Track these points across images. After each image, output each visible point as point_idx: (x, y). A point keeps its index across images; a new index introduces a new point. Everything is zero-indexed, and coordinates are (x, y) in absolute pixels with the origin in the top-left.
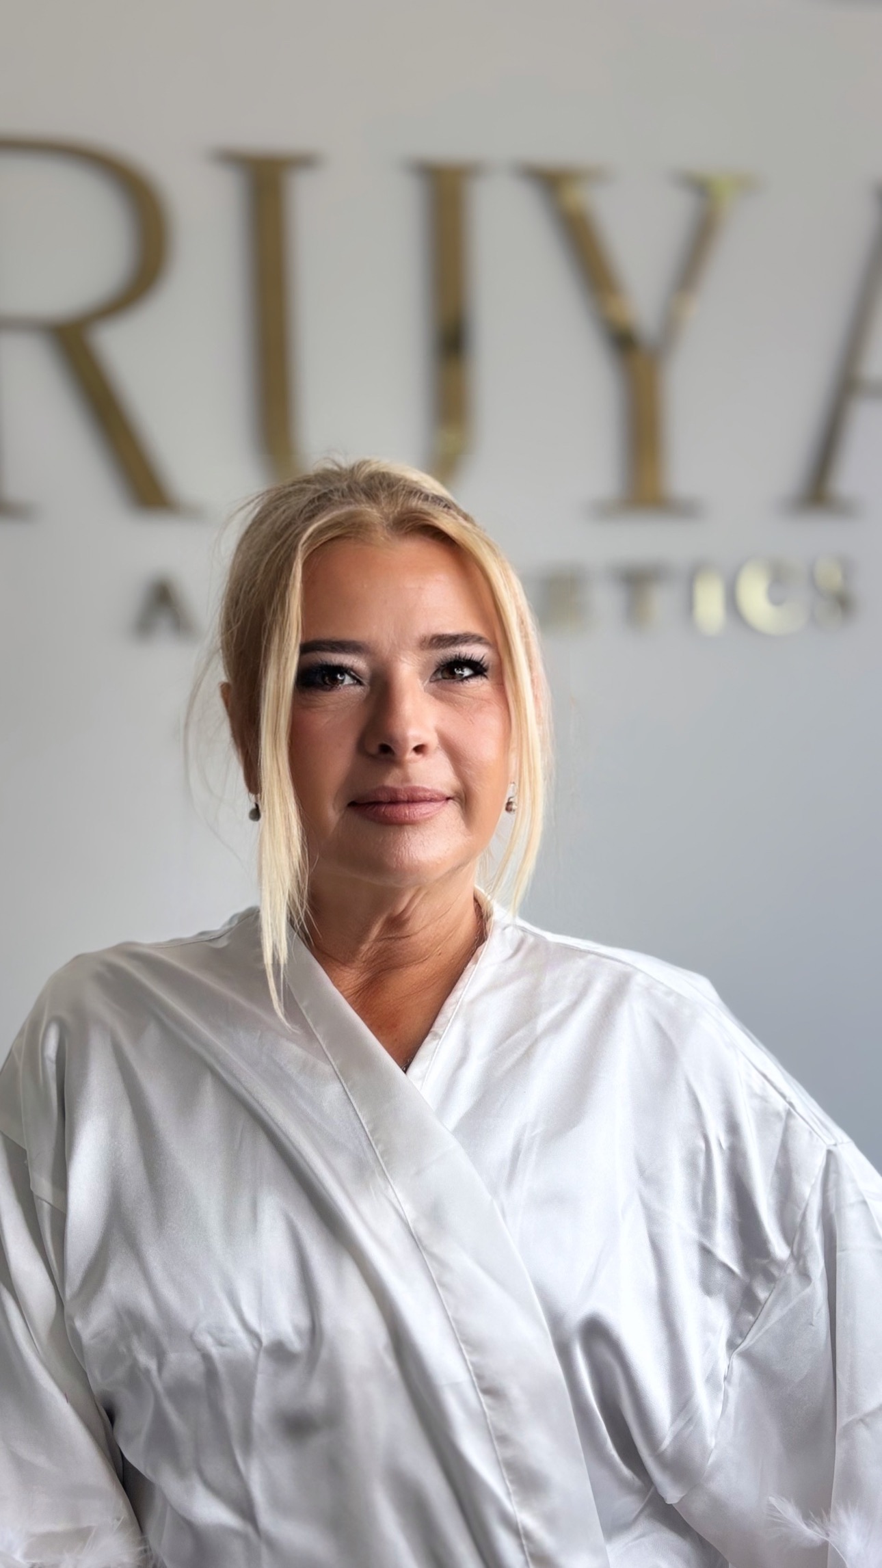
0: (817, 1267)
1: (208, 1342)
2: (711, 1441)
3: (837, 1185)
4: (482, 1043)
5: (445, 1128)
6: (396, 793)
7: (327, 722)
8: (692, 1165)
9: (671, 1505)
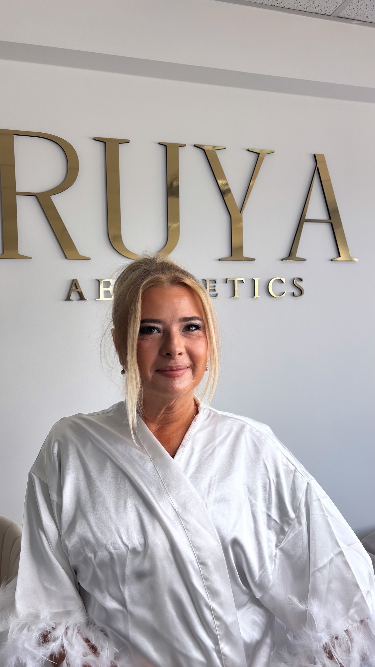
0: (304, 520)
1: (111, 548)
2: (271, 577)
3: (310, 493)
4: (198, 449)
5: (186, 478)
6: (172, 368)
7: (149, 345)
8: (265, 487)
9: (258, 598)
